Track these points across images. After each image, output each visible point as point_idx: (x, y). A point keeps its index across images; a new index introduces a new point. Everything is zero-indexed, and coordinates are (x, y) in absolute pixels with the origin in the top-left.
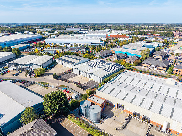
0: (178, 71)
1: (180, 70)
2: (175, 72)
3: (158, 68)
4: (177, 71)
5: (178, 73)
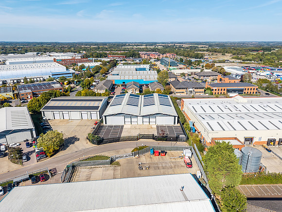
0: (217, 90)
2: (214, 92)
5: (217, 92)
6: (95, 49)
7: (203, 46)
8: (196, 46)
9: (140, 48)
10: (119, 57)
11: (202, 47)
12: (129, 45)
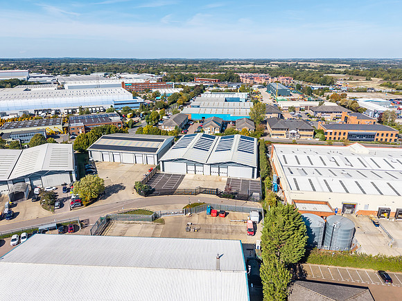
0: (333, 134)
1: (335, 131)
2: (328, 136)
3: (301, 133)
4: (331, 133)
5: (333, 136)
6: (182, 69)
7: (342, 65)
8: (330, 65)
9: (245, 68)
10: (210, 81)
11: (340, 67)
12: (230, 64)
